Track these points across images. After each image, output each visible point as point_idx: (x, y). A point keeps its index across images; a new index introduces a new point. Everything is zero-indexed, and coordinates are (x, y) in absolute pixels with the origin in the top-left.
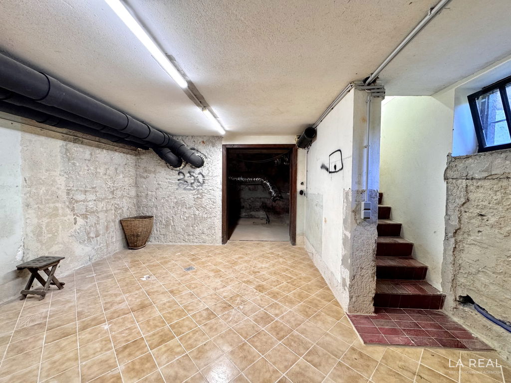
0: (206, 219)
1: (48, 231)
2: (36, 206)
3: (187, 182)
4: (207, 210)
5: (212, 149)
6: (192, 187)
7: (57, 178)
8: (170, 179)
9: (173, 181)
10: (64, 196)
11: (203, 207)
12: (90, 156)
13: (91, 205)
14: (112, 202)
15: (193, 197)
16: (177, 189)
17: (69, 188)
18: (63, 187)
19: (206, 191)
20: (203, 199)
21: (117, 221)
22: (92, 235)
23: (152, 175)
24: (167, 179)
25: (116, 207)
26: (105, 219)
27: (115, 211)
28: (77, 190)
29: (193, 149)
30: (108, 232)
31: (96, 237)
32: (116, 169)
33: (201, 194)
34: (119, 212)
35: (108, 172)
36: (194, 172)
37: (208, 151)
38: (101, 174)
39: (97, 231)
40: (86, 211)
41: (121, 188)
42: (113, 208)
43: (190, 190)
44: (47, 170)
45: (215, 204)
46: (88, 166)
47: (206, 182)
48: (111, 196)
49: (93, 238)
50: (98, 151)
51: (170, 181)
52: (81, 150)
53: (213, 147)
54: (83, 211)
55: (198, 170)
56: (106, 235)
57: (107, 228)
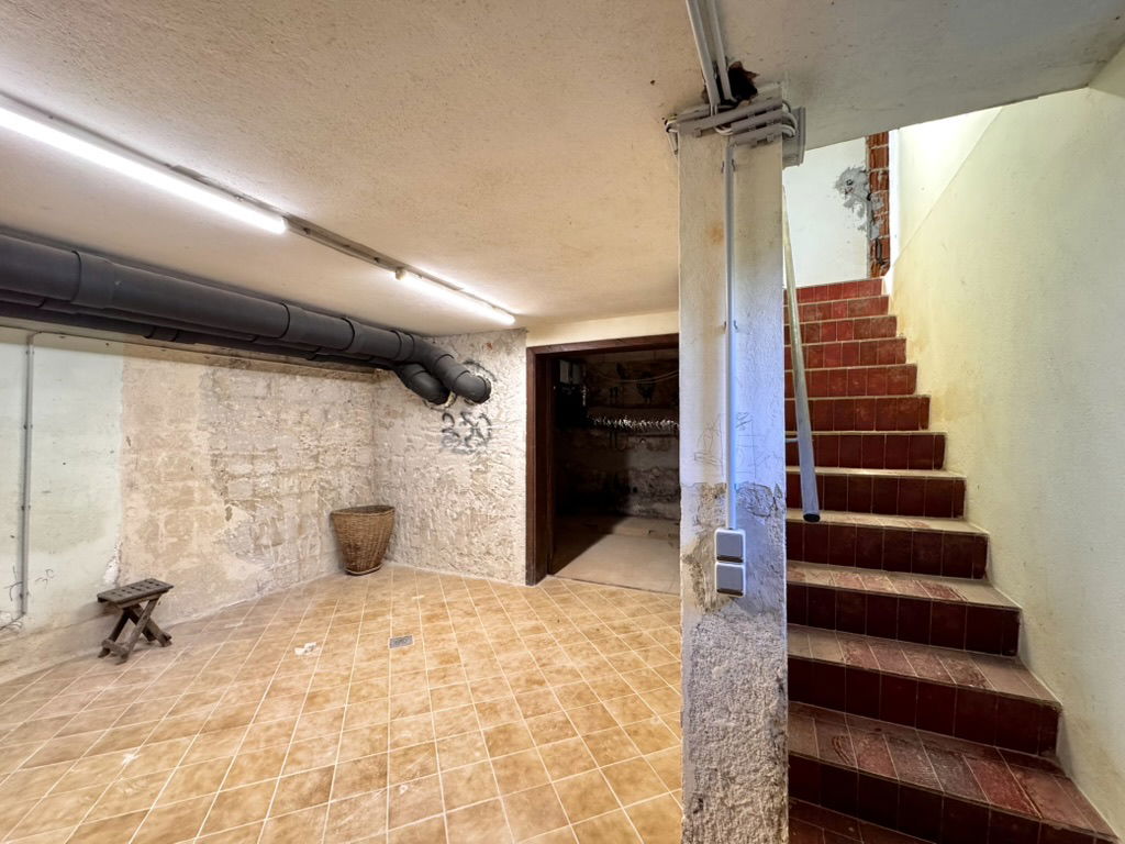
0: (493, 520)
1: (169, 532)
2: (147, 486)
3: (458, 435)
4: (497, 500)
5: (506, 359)
6: (468, 446)
7: (192, 435)
8: (428, 429)
9: (434, 434)
10: (207, 467)
11: (487, 493)
12: (265, 391)
13: (263, 482)
14: (314, 477)
15: (469, 468)
16: (440, 451)
17: (217, 452)
18: (205, 450)
19: (494, 456)
20: (489, 475)
21: (326, 515)
22: (265, 541)
23: (399, 422)
24: (423, 429)
25: (322, 487)
26: (296, 511)
27: (321, 494)
28: (233, 456)
29: (470, 362)
30: (303, 536)
31: (273, 545)
32: (326, 412)
33: (484, 462)
34: (330, 496)
35: (306, 417)
36: (470, 414)
37: (498, 364)
38: (290, 423)
39: (277, 533)
40: (254, 495)
41: (335, 449)
42: (316, 488)
43: (464, 452)
44: (172, 421)
45: (511, 488)
46: (259, 409)
47: (494, 435)
48: (312, 465)
49: (267, 547)
50: (283, 380)
51: (430, 433)
52: (248, 380)
53: (508, 354)
54: (248, 495)
55: (478, 409)
56: (299, 542)
57: (300, 528)
